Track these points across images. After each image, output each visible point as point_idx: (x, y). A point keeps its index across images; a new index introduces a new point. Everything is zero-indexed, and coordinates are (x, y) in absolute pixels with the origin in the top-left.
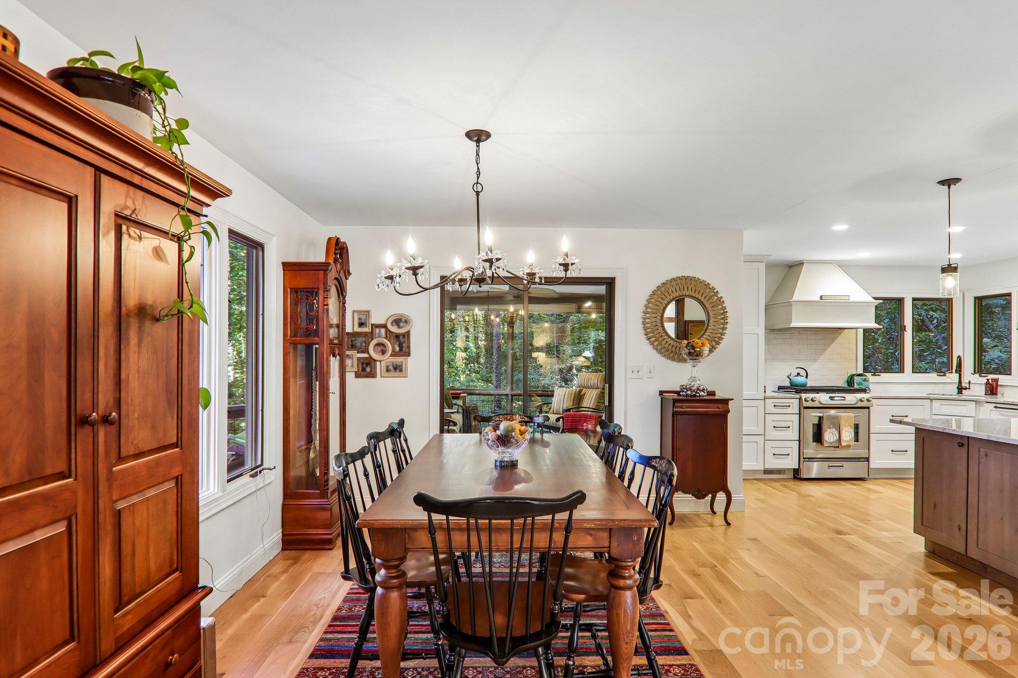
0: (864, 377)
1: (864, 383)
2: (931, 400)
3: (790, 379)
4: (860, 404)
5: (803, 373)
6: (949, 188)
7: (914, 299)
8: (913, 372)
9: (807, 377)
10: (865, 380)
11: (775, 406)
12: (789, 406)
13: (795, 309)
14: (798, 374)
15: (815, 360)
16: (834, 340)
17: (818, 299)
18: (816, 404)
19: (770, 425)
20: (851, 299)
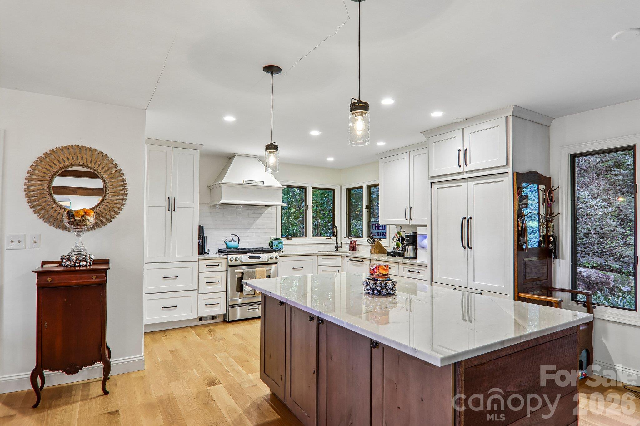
0: (279, 241)
1: (280, 245)
2: (317, 256)
3: (226, 244)
4: (270, 261)
5: (236, 239)
6: (272, 76)
7: (313, 188)
8: (312, 237)
9: (239, 242)
10: (280, 243)
11: (207, 266)
12: (219, 265)
13: (224, 189)
14: (232, 239)
15: (248, 229)
16: (261, 214)
17: (242, 182)
18: (239, 263)
19: (203, 281)
20: (265, 184)
